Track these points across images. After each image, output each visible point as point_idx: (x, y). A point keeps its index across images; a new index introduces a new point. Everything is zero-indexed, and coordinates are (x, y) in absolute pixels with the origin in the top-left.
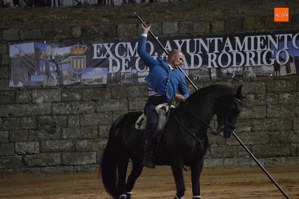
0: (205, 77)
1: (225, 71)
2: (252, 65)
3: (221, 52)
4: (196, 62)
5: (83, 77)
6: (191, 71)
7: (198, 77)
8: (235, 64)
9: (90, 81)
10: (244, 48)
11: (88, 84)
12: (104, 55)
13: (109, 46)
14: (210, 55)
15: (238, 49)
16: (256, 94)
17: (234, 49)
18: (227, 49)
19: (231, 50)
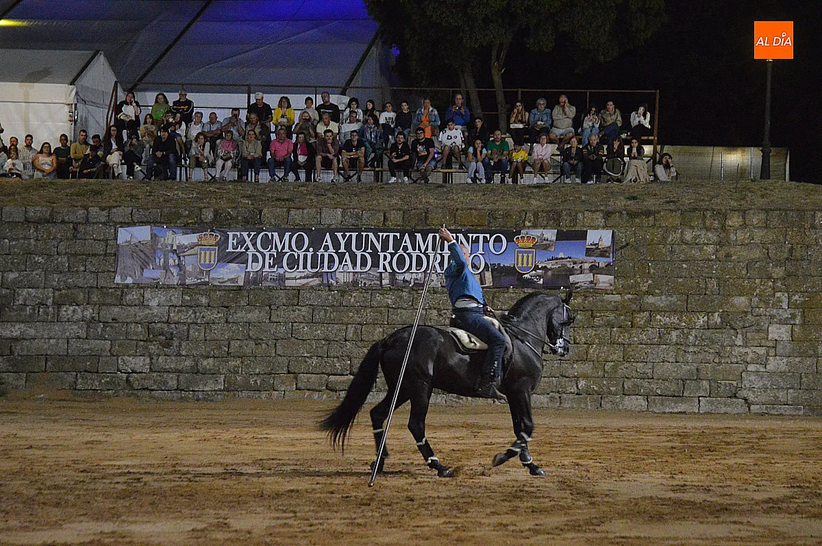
0: (374, 284)
1: (400, 277)
2: (436, 272)
3: (396, 253)
4: (364, 263)
5: (213, 275)
6: (356, 275)
7: (365, 284)
8: (414, 270)
9: (221, 281)
10: (427, 249)
11: (219, 284)
12: (241, 248)
13: (249, 235)
14: (382, 255)
15: (420, 249)
16: (439, 310)
17: (414, 249)
18: (405, 249)
19: (410, 250)
